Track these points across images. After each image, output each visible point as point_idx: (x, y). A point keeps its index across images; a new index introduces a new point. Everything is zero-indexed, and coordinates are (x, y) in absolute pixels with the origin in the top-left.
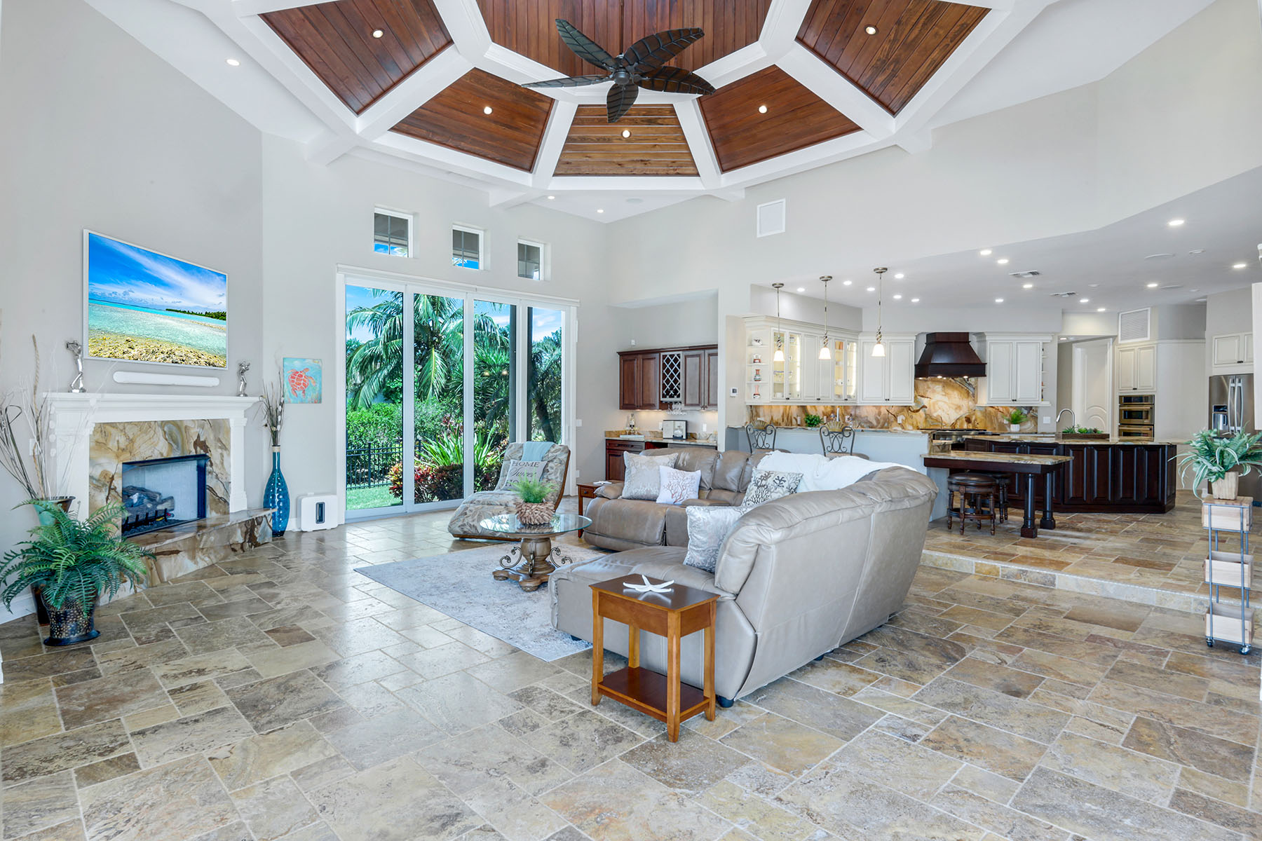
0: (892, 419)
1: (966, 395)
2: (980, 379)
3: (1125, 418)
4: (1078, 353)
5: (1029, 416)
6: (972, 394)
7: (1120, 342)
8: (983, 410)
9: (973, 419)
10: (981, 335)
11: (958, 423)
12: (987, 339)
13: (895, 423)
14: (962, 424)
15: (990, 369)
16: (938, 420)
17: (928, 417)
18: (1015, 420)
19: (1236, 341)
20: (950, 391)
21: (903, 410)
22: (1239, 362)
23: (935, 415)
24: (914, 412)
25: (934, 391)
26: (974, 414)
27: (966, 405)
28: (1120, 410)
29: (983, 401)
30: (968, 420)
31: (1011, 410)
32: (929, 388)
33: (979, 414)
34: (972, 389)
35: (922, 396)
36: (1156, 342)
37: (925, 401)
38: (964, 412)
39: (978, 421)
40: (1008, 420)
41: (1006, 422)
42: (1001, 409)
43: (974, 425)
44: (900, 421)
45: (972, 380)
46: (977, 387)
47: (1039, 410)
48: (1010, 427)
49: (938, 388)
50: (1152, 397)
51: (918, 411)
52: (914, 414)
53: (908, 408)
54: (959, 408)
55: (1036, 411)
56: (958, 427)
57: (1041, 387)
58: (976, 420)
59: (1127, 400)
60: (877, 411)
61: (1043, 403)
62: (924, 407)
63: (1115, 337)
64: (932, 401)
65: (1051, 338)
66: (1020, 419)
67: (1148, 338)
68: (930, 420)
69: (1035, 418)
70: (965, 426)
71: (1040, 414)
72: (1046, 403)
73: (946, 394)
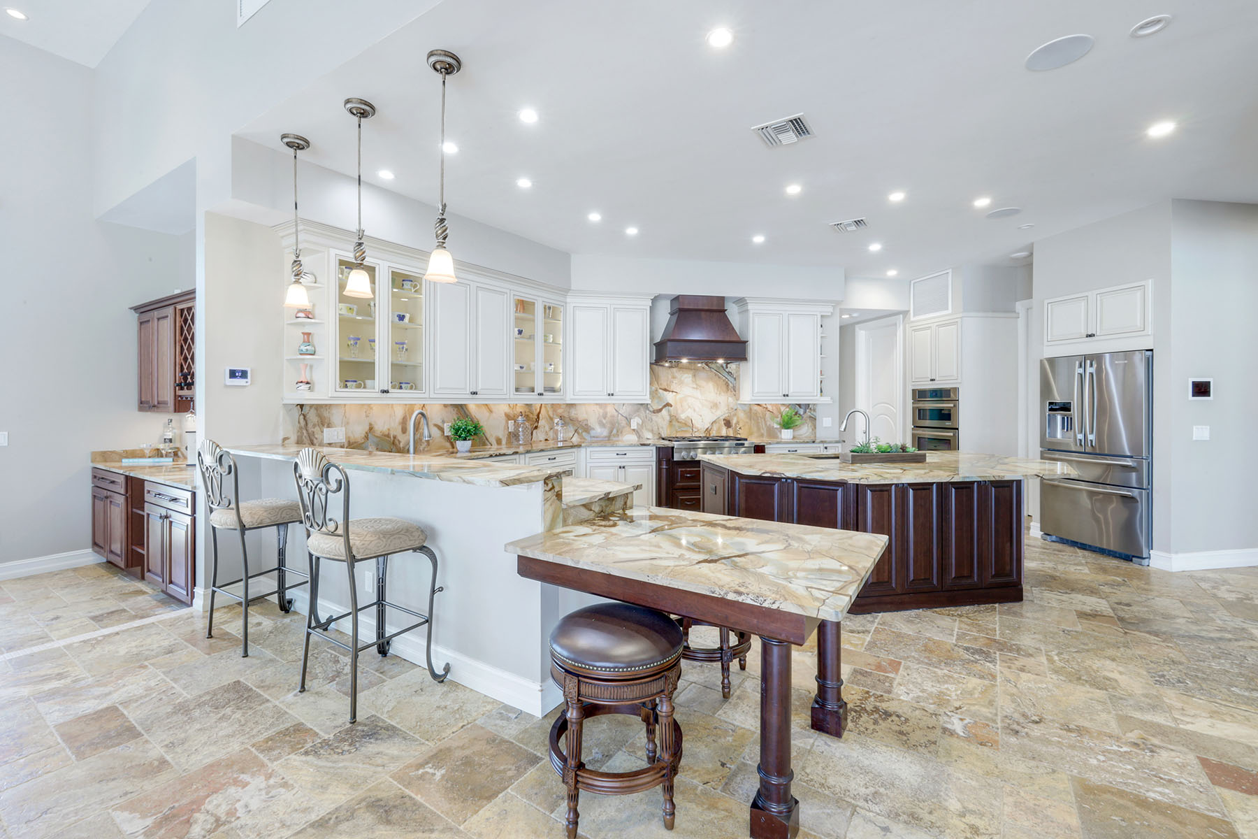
0: (624, 423)
1: (725, 389)
2: (743, 364)
3: (919, 419)
4: (861, 335)
5: (805, 416)
6: (731, 386)
7: (912, 319)
8: (747, 408)
9: (734, 422)
10: (741, 301)
11: (715, 427)
12: (750, 307)
13: (627, 428)
14: (719, 429)
15: (753, 350)
16: (689, 424)
17: (673, 419)
18: (787, 425)
19: (1083, 304)
20: (702, 383)
21: (638, 410)
22: (1090, 336)
23: (683, 416)
24: (654, 412)
25: (681, 383)
26: (735, 415)
27: (725, 401)
28: (914, 409)
29: (746, 397)
30: (728, 424)
31: (782, 409)
32: (674, 377)
33: (741, 415)
34: (732, 380)
35: (666, 390)
36: (961, 315)
37: (669, 397)
38: (721, 413)
39: (741, 425)
40: (780, 424)
41: (776, 426)
42: (770, 408)
43: (735, 431)
44: (634, 426)
45: (733, 367)
46: (739, 376)
47: (818, 409)
48: (781, 432)
49: (687, 377)
50: (956, 390)
51: (660, 410)
52: (654, 417)
53: (645, 406)
54: (715, 406)
55: (814, 410)
56: (714, 434)
57: (819, 377)
58: (738, 423)
59: (919, 395)
60: (601, 411)
61: (823, 399)
62: (668, 405)
63: (905, 313)
64: (679, 396)
65: (831, 310)
66: (793, 422)
67: (950, 311)
68: (677, 424)
69: (813, 419)
70: (724, 432)
71: (818, 414)
72: (826, 400)
73: (698, 387)
